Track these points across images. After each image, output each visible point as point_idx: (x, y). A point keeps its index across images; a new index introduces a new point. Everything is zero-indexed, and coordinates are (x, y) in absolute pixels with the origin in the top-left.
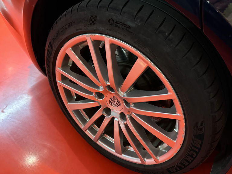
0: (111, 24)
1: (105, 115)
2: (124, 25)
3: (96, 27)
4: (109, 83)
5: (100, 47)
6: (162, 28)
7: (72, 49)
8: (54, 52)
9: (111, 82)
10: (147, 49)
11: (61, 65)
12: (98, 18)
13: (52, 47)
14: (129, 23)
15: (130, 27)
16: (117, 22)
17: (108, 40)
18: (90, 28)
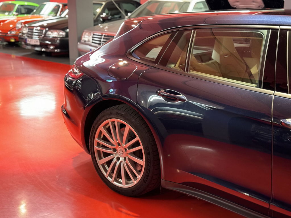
0: (117, 114)
1: (117, 161)
2: (121, 114)
3: (112, 116)
4: (117, 141)
5: (114, 124)
6: (132, 114)
7: (103, 127)
8: (95, 130)
9: (119, 141)
10: (128, 121)
11: (97, 137)
12: (113, 113)
13: (94, 128)
14: (122, 113)
15: (122, 114)
16: (119, 113)
17: (116, 120)
18: (110, 117)
